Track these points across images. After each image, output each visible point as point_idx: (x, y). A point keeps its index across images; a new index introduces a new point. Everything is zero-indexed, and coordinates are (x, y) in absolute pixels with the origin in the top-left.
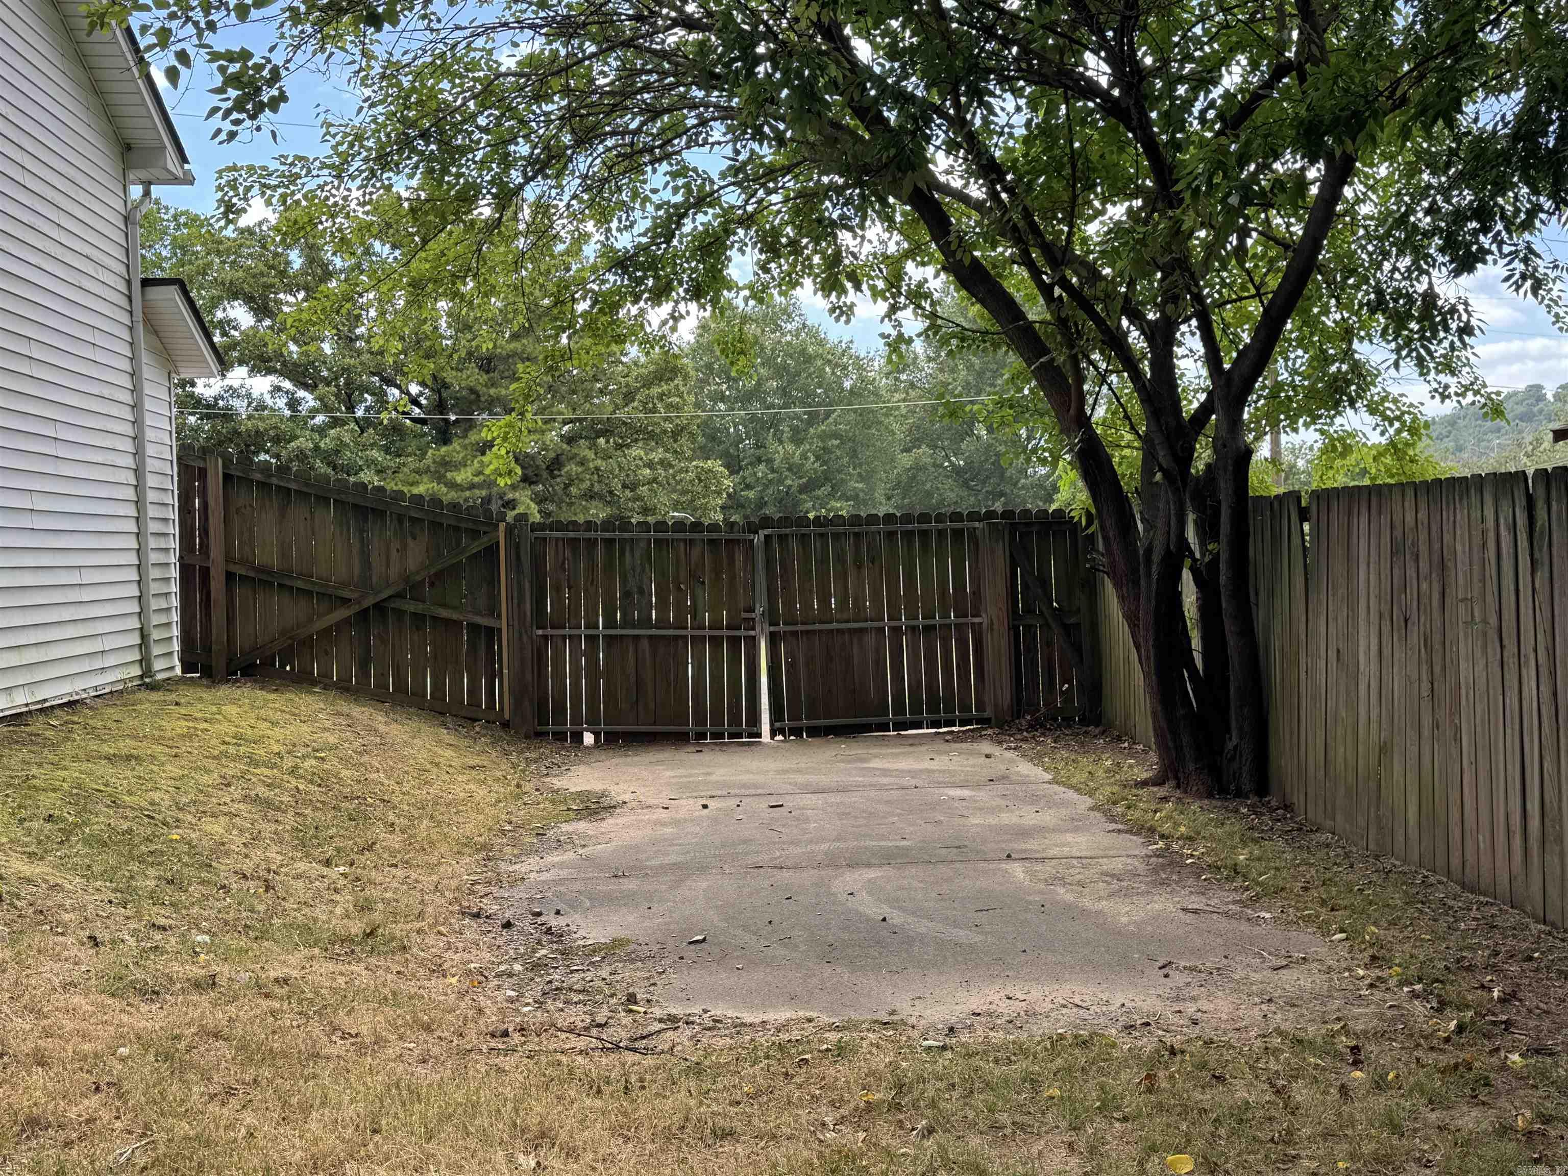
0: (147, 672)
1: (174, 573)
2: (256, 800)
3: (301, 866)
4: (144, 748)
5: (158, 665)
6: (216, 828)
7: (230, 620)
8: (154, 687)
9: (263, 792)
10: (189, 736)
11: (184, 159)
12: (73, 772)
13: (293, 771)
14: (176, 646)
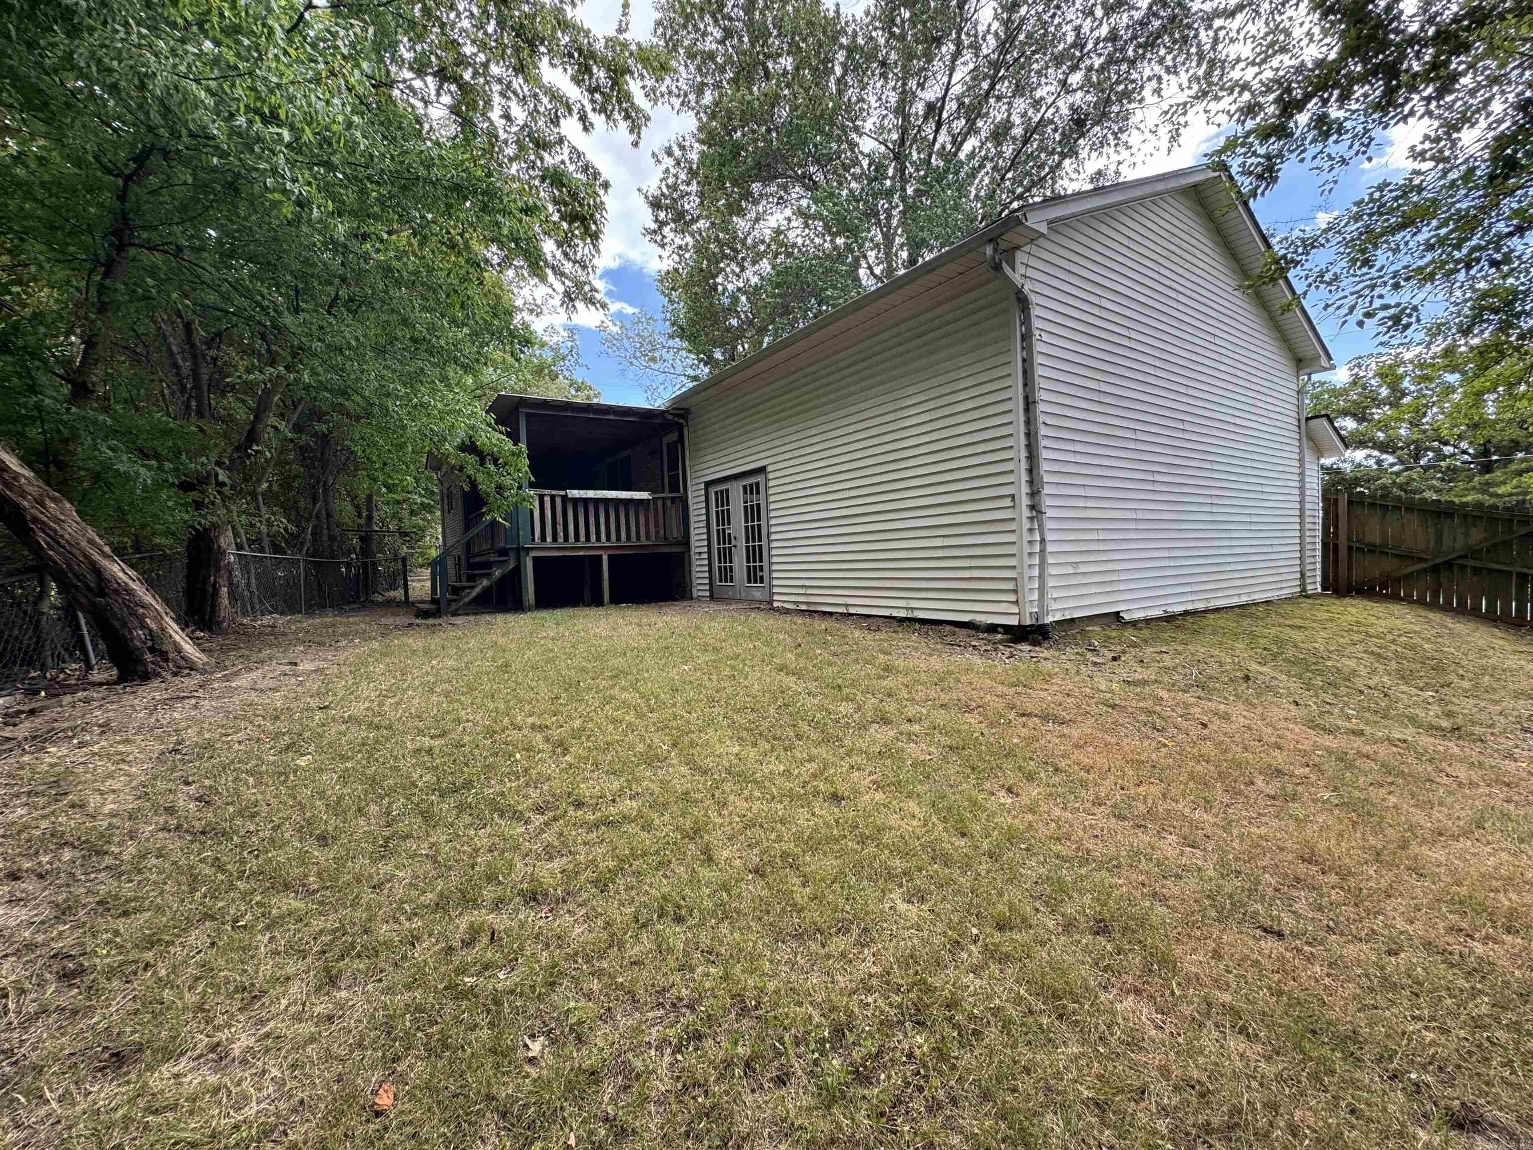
0: (1304, 590)
1: (1319, 546)
2: (1372, 653)
3: (1404, 688)
4: (1307, 624)
5: (1309, 587)
6: (1352, 663)
7: (1350, 569)
8: (1308, 597)
9: (1376, 650)
10: (1331, 620)
11: (1330, 358)
12: (1273, 631)
13: (1393, 641)
14: (1319, 579)
